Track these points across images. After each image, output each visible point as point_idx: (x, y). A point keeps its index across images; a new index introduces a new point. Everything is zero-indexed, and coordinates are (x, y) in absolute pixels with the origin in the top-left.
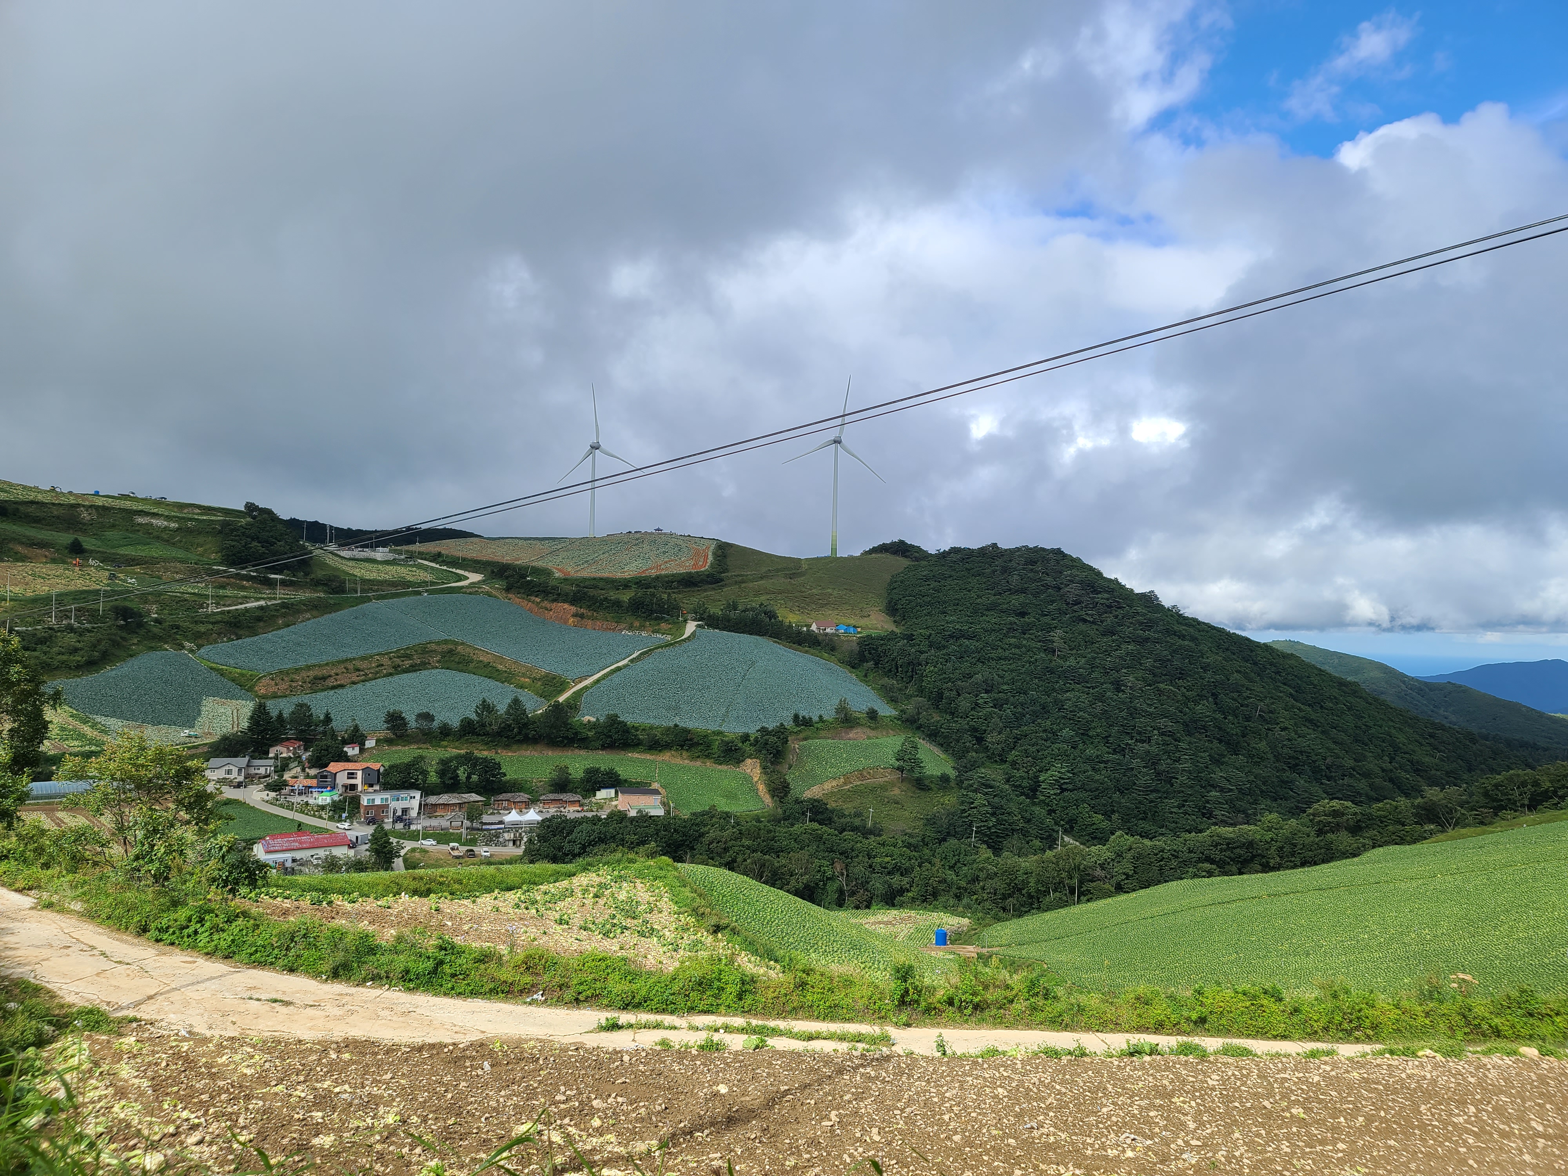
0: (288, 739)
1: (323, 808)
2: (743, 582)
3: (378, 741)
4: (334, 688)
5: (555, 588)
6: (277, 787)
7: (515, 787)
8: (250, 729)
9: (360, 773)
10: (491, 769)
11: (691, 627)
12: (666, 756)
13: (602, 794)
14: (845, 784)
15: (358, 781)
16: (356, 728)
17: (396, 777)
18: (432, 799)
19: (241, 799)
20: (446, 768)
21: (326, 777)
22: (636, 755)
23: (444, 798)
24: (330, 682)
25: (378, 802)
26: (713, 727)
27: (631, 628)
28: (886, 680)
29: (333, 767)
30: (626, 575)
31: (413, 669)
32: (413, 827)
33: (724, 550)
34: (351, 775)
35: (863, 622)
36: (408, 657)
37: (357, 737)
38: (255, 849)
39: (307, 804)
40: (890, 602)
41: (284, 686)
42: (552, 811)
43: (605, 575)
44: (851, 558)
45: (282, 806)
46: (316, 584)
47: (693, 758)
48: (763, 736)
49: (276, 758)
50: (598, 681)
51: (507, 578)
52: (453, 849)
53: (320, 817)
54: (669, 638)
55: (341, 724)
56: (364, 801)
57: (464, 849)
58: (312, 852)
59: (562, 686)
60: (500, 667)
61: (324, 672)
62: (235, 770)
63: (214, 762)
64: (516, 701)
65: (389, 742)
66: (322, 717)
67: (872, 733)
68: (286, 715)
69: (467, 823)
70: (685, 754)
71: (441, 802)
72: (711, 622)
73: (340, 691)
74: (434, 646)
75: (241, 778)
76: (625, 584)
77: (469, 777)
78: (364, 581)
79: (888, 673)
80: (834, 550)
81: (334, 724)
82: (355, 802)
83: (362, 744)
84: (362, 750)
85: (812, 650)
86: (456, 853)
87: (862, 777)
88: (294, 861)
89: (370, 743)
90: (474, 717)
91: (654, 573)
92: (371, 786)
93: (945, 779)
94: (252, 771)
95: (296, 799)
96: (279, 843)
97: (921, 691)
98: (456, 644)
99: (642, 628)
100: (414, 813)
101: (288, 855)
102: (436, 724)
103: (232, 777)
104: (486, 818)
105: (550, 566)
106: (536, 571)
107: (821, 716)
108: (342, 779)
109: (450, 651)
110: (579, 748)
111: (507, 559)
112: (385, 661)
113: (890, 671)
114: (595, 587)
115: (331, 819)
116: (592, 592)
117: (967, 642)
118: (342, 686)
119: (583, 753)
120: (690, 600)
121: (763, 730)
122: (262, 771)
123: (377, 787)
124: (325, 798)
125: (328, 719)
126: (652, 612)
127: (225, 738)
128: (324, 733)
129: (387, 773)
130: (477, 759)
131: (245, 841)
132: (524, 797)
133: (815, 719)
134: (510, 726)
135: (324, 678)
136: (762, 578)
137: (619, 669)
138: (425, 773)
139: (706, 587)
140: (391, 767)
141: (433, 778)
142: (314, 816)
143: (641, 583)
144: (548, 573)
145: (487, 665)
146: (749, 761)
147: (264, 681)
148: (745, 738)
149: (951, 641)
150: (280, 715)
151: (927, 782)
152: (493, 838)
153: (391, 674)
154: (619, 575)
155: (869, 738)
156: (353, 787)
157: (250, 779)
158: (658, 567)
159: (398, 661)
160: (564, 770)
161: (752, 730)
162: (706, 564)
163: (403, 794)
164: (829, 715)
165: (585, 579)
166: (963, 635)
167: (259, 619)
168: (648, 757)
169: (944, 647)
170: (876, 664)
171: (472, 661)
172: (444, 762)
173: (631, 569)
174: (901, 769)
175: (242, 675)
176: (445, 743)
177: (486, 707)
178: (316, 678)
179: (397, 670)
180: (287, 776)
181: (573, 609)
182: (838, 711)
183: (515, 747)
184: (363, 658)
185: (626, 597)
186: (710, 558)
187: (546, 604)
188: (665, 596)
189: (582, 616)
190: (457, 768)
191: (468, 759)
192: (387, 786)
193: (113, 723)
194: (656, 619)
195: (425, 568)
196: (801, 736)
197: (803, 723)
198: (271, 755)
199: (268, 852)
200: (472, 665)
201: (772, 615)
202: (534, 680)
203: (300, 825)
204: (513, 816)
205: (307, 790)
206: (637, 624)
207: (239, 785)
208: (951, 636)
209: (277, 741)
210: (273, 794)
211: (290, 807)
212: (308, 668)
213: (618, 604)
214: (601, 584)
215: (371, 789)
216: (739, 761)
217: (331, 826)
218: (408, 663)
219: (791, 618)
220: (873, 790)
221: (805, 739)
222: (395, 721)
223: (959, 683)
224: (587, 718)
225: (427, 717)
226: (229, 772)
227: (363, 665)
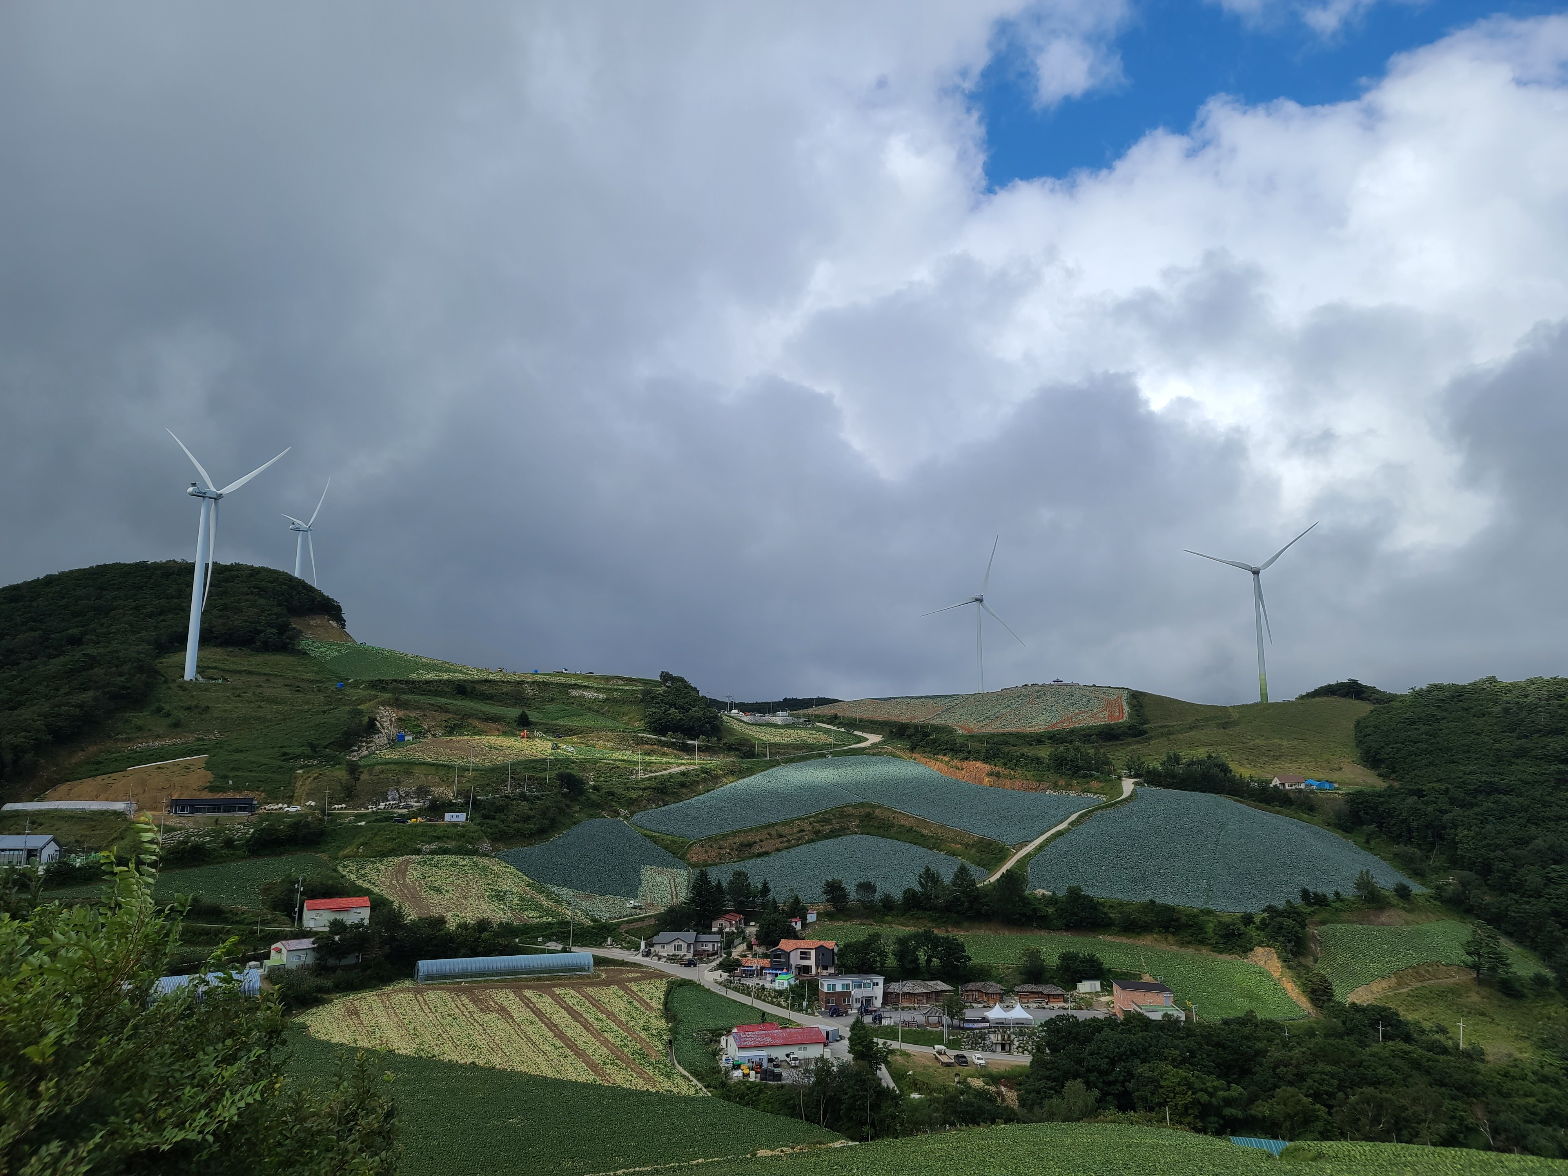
0: (728, 912)
1: (780, 993)
2: (1170, 733)
3: (818, 914)
4: (760, 855)
5: (963, 745)
6: (729, 966)
7: (983, 974)
8: (693, 900)
9: (813, 953)
10: (954, 950)
11: (1128, 786)
12: (1147, 941)
13: (1085, 987)
14: (1399, 985)
15: (812, 962)
16: (797, 901)
17: (852, 959)
18: (895, 987)
19: (696, 980)
20: (904, 950)
21: (779, 956)
22: (1109, 938)
23: (908, 986)
24: (756, 849)
25: (839, 989)
26: (1197, 904)
27: (1055, 787)
28: (1396, 848)
29: (785, 945)
30: (1036, 729)
31: (834, 834)
32: (885, 1022)
33: (1137, 699)
34: (804, 955)
35: (1335, 776)
36: (827, 821)
37: (798, 910)
38: (723, 1043)
39: (763, 988)
40: (1367, 752)
41: (713, 853)
42: (1055, 1009)
43: (1014, 730)
44: (1286, 704)
45: (736, 989)
46: (730, 748)
47: (1183, 944)
48: (1272, 918)
49: (720, 932)
50: (1040, 848)
51: (909, 737)
52: (939, 1053)
53: (779, 1005)
54: (1103, 798)
55: (780, 894)
56: (825, 986)
57: (952, 1053)
58: (788, 1050)
59: (1001, 855)
60: (925, 832)
61: (750, 838)
62: (684, 946)
63: (664, 936)
64: (963, 870)
65: (830, 916)
66: (760, 887)
67: (1410, 917)
68: (724, 885)
69: (946, 1019)
70: (1170, 937)
71: (906, 990)
72: (1151, 778)
73: (767, 859)
74: (850, 810)
75: (690, 956)
76: (1038, 740)
77: (929, 961)
78: (772, 745)
79: (1397, 839)
80: (1264, 695)
81: (770, 896)
82: (813, 986)
83: (804, 918)
84: (804, 925)
85: (1285, 811)
86: (944, 1059)
87: (1419, 977)
88: (770, 1060)
89: (812, 918)
90: (918, 888)
91: (1066, 726)
92: (825, 968)
93: (1540, 981)
94: (701, 948)
95: (751, 982)
96: (751, 1036)
97: (1455, 863)
98: (873, 807)
99: (1068, 787)
100: (878, 1003)
101: (764, 1053)
102: (877, 896)
103: (681, 953)
104: (969, 1014)
105: (949, 723)
106: (936, 729)
107: (1337, 893)
108: (795, 960)
109: (868, 815)
110: (1040, 928)
111: (903, 719)
112: (805, 825)
113: (1400, 836)
114: (1007, 743)
115: (793, 1008)
116: (1005, 749)
117: (1505, 798)
118: (767, 853)
119: (1044, 933)
120: (1119, 756)
121: (1270, 909)
122: (709, 948)
123: (832, 970)
124: (784, 981)
125: (766, 890)
126: (1078, 769)
127: (671, 910)
128: (764, 905)
129: (842, 953)
130: (937, 938)
131: (711, 1031)
132: (995, 988)
133: (1331, 896)
134: (957, 899)
135: (750, 845)
136: (1191, 728)
137: (1060, 834)
138: (882, 954)
139: (1130, 740)
140: (846, 946)
141: (891, 961)
142: (772, 1003)
143: (1054, 737)
144: (950, 731)
145: (910, 830)
146: (1259, 950)
147: (696, 848)
148: (1248, 919)
149: (1480, 797)
150: (719, 884)
151: (1517, 985)
152: (978, 1041)
153: (813, 841)
154: (1028, 730)
155: (1407, 923)
156: (807, 969)
157: (698, 958)
158: (1068, 720)
159: (818, 826)
160: (1034, 955)
161: (1256, 908)
162: (1123, 715)
163: (866, 979)
164: (1349, 891)
165: (993, 735)
166: (1491, 789)
167: (683, 785)
168: (1125, 940)
169: (1472, 805)
170: (1380, 826)
171: (892, 826)
172: (902, 942)
173: (1039, 724)
174: (1476, 967)
175: (674, 842)
176: (889, 918)
177: (930, 877)
178: (742, 845)
179: (818, 836)
180: (735, 953)
181: (987, 767)
182: (1359, 886)
183: (966, 924)
184: (785, 823)
185: (1044, 752)
186: (1126, 709)
187: (955, 762)
188: (1091, 752)
189: (998, 775)
190: (916, 949)
191: (927, 938)
192: (844, 970)
193: (565, 892)
194: (1084, 776)
195: (827, 731)
196: (1317, 918)
197: (1320, 901)
198: (714, 930)
199: (741, 1048)
200: (893, 830)
201: (1225, 769)
202: (967, 846)
203: (764, 1014)
204: (996, 1013)
205: (760, 973)
206: (1062, 782)
207: (690, 964)
208: (1478, 791)
209: (719, 913)
210: (725, 975)
211: (747, 991)
212: (734, 834)
213: (1037, 760)
214: (1012, 740)
215: (825, 973)
216: (1246, 950)
217: (796, 1017)
218: (827, 828)
219: (1243, 771)
220: (1441, 995)
221: (1323, 923)
222: (835, 891)
223: (1513, 851)
224: (1040, 892)
225: (867, 887)
226: (678, 948)
227: (785, 830)
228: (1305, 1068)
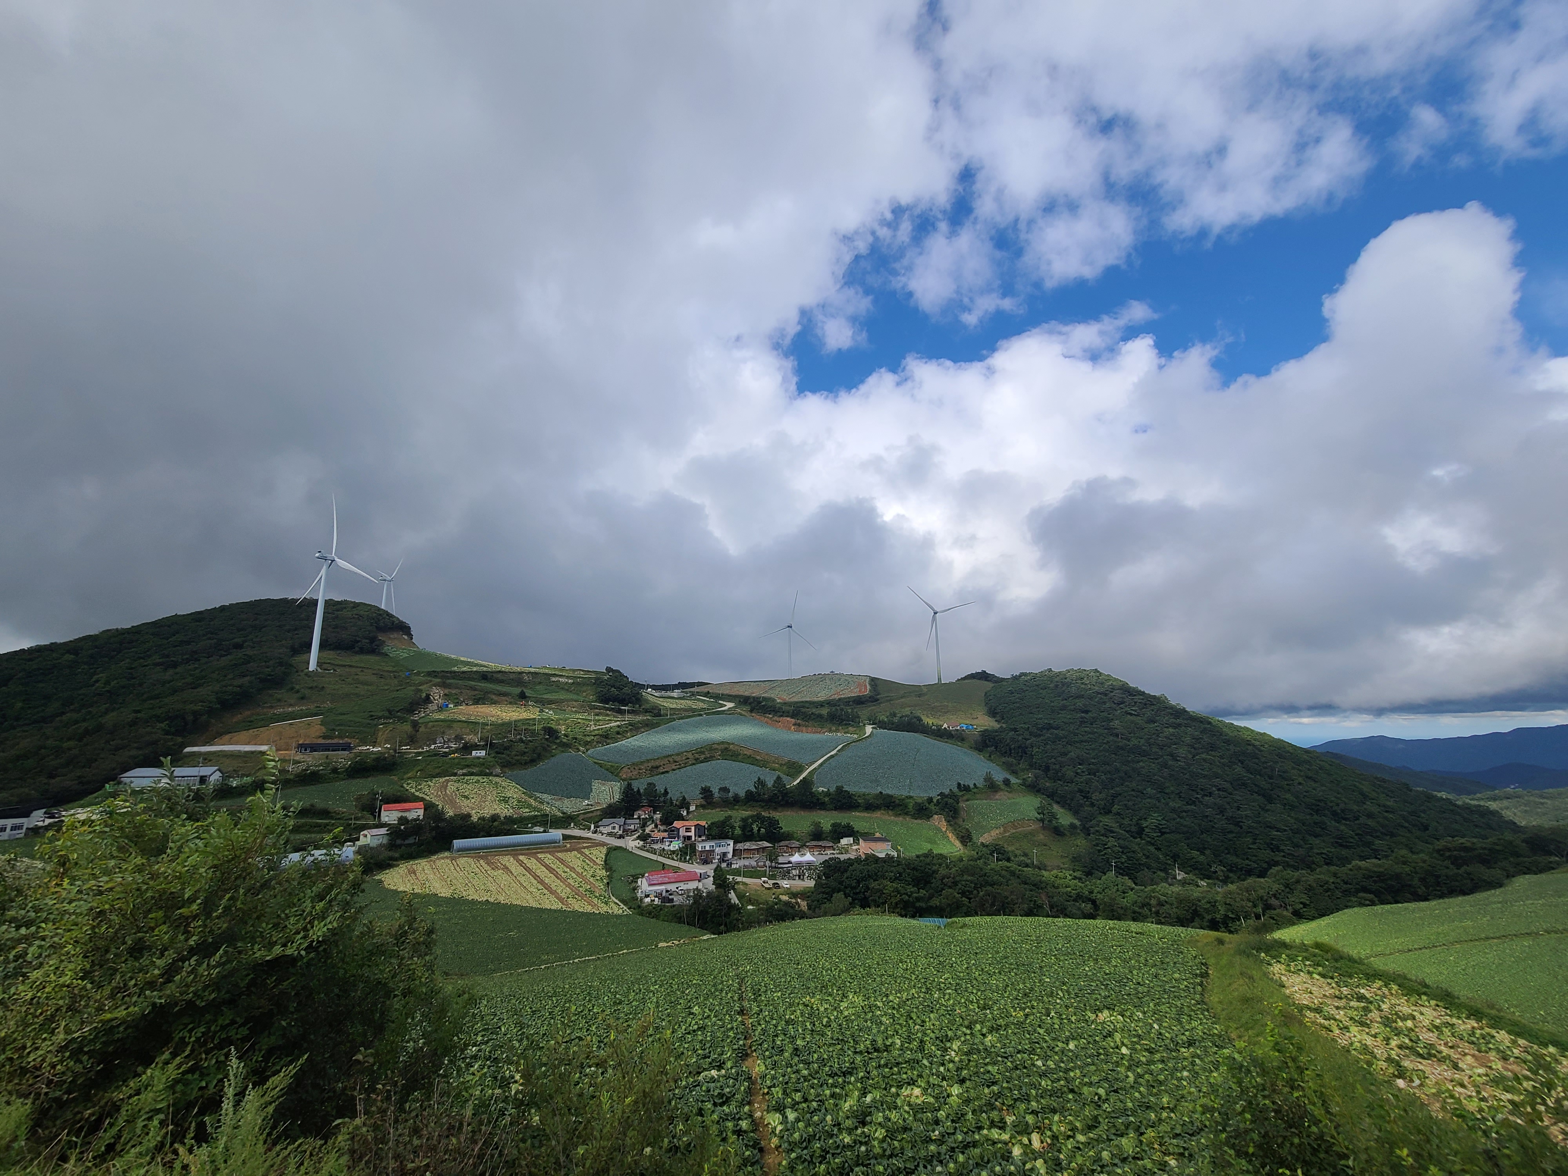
0: (643, 806)
1: (673, 852)
2: (891, 700)
3: (696, 806)
4: (663, 773)
5: (780, 708)
6: (644, 838)
7: (788, 837)
8: (623, 800)
9: (693, 828)
10: (773, 824)
11: (869, 729)
12: (878, 814)
13: (844, 841)
14: (1005, 831)
15: (692, 834)
16: (684, 798)
17: (715, 831)
18: (740, 846)
19: (624, 846)
20: (745, 824)
21: (673, 831)
22: (858, 814)
23: (747, 845)
24: (661, 770)
25: (708, 848)
26: (905, 793)
27: (830, 731)
28: (1003, 759)
29: (677, 824)
30: (820, 699)
31: (706, 760)
32: (734, 866)
33: (874, 681)
34: (688, 830)
35: (975, 722)
36: (703, 753)
37: (685, 804)
38: (639, 882)
39: (664, 849)
40: (990, 709)
41: (635, 773)
42: (829, 854)
43: (808, 699)
44: (950, 683)
45: (648, 851)
46: (646, 711)
47: (897, 815)
48: (942, 799)
49: (639, 818)
50: (821, 765)
51: (750, 704)
52: (764, 882)
53: (673, 859)
54: (856, 736)
55: (674, 795)
56: (699, 847)
57: (771, 882)
58: (677, 885)
59: (801, 770)
60: (758, 758)
61: (657, 764)
62: (617, 827)
63: (605, 821)
64: (779, 778)
65: (703, 807)
66: (663, 791)
67: (1010, 795)
68: (642, 791)
69: (768, 863)
70: (890, 812)
71: (746, 847)
72: (881, 725)
73: (667, 775)
74: (716, 746)
75: (621, 832)
76: (821, 704)
77: (759, 830)
78: (671, 709)
79: (1004, 754)
80: (939, 679)
81: (668, 797)
82: (693, 847)
83: (688, 809)
84: (688, 813)
85: (949, 741)
86: (766, 885)
87: (1015, 827)
88: (667, 891)
89: (692, 808)
90: (754, 790)
91: (837, 697)
92: (700, 837)
93: (1073, 826)
94: (627, 827)
95: (655, 846)
96: (656, 878)
97: (1032, 766)
98: (729, 744)
99: (837, 731)
100: (730, 856)
101: (663, 887)
102: (731, 794)
103: (615, 831)
104: (781, 860)
105: (772, 696)
106: (765, 699)
107: (975, 784)
108: (682, 832)
109: (726, 748)
110: (820, 809)
111: (747, 694)
112: (690, 755)
113: (1006, 753)
114: (804, 707)
115: (681, 860)
116: (803, 710)
117: (1056, 731)
118: (667, 772)
119: (822, 812)
120: (864, 712)
121: (941, 794)
122: (632, 827)
123: (704, 838)
124: (676, 845)
125: (666, 792)
126: (843, 720)
127: (610, 806)
128: (664, 802)
129: (710, 828)
130: (764, 817)
131: (632, 876)
132: (796, 844)
133: (972, 786)
134: (775, 794)
135: (657, 767)
136: (902, 698)
137: (832, 756)
138: (733, 828)
139: (870, 704)
140: (712, 824)
141: (738, 831)
142: (669, 858)
143: (829, 703)
144: (774, 700)
145: (750, 757)
146: (936, 817)
147: (625, 770)
148: (930, 800)
149: (1044, 731)
150: (639, 790)
151: (1062, 829)
152: (786, 874)
153: (694, 764)
154: (816, 699)
155: (1009, 799)
156: (689, 838)
157: (626, 833)
158: (838, 693)
159: (697, 756)
160: (817, 825)
161: (934, 794)
162: (867, 691)
163: (723, 842)
164: (981, 783)
165: (797, 702)
166: (1049, 727)
167: (618, 733)
168: (866, 815)
169: (1040, 735)
170: (996, 748)
171: (740, 754)
172: (744, 820)
173: (822, 696)
174: (1042, 820)
175: (612, 766)
176: (737, 807)
177: (760, 783)
178: (652, 767)
179: (697, 761)
180: (648, 830)
181: (793, 720)
182: (985, 780)
183: (780, 809)
184: (678, 755)
185: (825, 711)
186: (868, 687)
187: (776, 718)
188: (850, 711)
189: (799, 725)
190: (752, 824)
191: (758, 818)
192: (711, 837)
193: (546, 797)
194: (846, 724)
195: (703, 701)
196: (965, 798)
197: (966, 789)
198: (635, 817)
199: (650, 885)
200: (740, 757)
201: (920, 720)
202: (781, 765)
203: (664, 864)
204: (796, 858)
205: (662, 841)
206: (834, 728)
207: (621, 837)
208: (1043, 728)
209: (638, 808)
210: (641, 843)
211: (654, 852)
212: (648, 761)
213: (820, 716)
214: (807, 705)
215: (700, 839)
216: (929, 817)
217: (682, 865)
218: (703, 756)
219: (928, 720)
220: (1025, 836)
221: (967, 800)
222: (706, 792)
223: (1060, 759)
224: (821, 789)
225: (725, 790)
226: (614, 828)
227: (677, 758)
228: (958, 879)
